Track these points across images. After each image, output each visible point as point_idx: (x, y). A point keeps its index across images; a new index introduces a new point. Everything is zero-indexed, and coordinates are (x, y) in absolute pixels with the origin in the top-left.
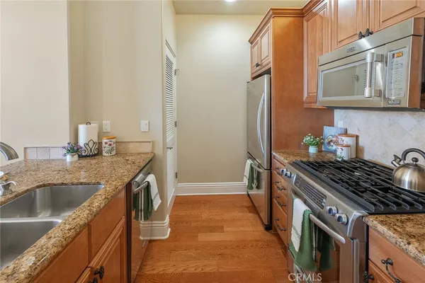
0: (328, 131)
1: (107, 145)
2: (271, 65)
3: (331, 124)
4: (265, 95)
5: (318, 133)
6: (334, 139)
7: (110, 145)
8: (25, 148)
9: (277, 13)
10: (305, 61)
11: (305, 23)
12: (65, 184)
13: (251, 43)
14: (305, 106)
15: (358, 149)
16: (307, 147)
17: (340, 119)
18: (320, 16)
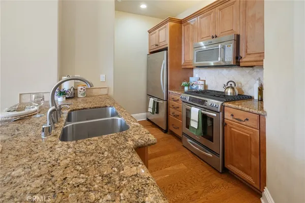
0: (191, 79)
1: (82, 90)
2: (168, 46)
3: (192, 76)
4: (165, 61)
5: (188, 80)
6: (195, 83)
7: (84, 90)
8: (21, 95)
9: (171, 20)
10: (183, 45)
11: (183, 27)
12: (86, 109)
13: (150, 33)
14: (183, 67)
15: (205, 86)
16: (183, 87)
17: (197, 73)
18: (192, 25)
